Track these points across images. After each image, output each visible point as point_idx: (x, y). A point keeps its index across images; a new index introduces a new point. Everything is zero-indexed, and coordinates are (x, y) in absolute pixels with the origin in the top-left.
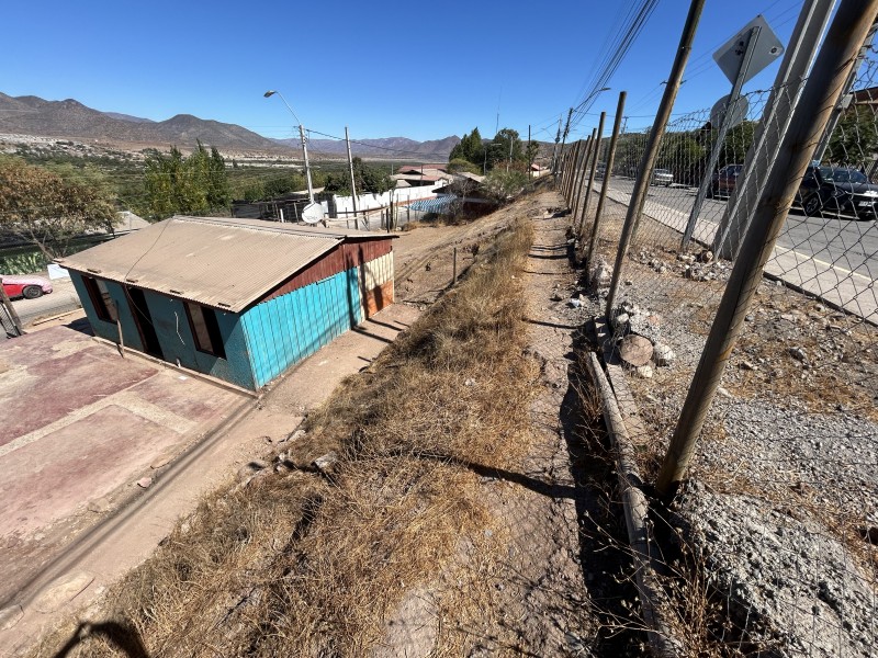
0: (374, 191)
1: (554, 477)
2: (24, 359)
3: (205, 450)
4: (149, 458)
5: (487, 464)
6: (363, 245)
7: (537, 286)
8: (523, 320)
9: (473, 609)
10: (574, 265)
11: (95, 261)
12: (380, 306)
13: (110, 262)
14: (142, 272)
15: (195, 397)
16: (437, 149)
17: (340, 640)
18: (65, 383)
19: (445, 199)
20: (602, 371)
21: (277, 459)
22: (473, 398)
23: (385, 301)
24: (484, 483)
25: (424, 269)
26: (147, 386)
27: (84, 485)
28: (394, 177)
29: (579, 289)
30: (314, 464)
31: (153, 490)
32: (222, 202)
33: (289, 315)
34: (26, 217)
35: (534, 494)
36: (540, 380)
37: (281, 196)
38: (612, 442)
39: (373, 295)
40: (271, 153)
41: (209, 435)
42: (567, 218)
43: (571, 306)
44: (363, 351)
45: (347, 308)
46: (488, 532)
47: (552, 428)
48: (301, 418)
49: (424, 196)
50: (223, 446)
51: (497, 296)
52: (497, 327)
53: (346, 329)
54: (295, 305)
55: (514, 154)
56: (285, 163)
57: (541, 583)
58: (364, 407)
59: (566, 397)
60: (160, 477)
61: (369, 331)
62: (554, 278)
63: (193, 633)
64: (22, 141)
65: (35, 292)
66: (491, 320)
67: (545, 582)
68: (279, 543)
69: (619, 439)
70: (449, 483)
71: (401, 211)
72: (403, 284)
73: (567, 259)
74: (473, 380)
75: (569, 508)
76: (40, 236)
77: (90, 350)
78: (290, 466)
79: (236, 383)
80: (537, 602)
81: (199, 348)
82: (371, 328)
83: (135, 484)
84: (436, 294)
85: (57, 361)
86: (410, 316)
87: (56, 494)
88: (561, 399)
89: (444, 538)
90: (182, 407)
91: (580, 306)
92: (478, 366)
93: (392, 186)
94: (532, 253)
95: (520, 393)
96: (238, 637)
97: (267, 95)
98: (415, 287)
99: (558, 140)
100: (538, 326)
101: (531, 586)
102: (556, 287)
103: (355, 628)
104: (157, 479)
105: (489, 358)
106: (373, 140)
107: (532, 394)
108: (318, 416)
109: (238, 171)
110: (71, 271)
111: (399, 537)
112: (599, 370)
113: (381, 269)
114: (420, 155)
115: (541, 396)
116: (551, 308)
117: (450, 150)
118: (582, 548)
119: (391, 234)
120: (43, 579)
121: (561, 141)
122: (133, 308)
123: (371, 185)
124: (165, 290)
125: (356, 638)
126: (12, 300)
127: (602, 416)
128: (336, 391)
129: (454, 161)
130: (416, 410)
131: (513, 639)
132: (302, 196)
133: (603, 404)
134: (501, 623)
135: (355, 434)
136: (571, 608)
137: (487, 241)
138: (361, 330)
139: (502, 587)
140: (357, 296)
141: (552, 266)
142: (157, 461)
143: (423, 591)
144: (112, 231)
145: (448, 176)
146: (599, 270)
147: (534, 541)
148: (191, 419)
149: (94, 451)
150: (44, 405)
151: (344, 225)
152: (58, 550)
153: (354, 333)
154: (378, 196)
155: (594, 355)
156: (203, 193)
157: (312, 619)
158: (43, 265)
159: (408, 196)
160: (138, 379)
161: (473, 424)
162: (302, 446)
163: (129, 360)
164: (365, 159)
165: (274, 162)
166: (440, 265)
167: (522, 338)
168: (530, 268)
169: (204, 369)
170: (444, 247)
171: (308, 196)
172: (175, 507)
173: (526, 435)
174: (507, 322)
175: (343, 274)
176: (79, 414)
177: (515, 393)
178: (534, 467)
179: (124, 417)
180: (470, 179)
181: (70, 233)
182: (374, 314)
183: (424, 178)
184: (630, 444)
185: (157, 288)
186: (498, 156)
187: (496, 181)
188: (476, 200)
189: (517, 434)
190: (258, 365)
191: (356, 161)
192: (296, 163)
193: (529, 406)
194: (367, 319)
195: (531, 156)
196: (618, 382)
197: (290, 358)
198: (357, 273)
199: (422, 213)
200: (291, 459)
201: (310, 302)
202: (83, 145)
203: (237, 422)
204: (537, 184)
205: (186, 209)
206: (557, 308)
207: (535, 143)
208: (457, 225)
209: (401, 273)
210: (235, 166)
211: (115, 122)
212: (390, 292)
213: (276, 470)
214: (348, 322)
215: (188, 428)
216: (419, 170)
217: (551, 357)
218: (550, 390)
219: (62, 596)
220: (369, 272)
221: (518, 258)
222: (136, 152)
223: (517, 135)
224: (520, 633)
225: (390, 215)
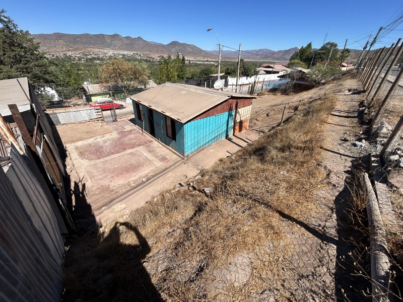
0: (247, 76)
1: (325, 231)
2: (116, 130)
3: (164, 174)
4: (146, 172)
5: (286, 213)
6: (238, 100)
7: (333, 131)
8: (321, 148)
9: (269, 273)
10: (362, 122)
11: (140, 97)
12: (240, 130)
13: (144, 99)
14: (153, 103)
15: (163, 153)
16: (284, 55)
17: (209, 259)
18: (126, 139)
19: (284, 81)
20: (370, 184)
21: (190, 184)
22: (284, 180)
23: (243, 128)
24: (283, 221)
25: (265, 115)
26: (149, 146)
27: (127, 175)
28: (258, 69)
29: (362, 136)
30: (203, 190)
31: (146, 183)
32: (182, 78)
33: (202, 127)
34: (122, 80)
35: (311, 235)
36: (325, 181)
37: (206, 76)
38: (370, 224)
39: (238, 124)
40: (204, 57)
41: (166, 169)
42: (362, 95)
43: (355, 145)
44: (229, 149)
45: (225, 129)
46: (282, 243)
47: (329, 207)
48: (199, 171)
49: (272, 79)
50: (170, 174)
51: (306, 133)
52: (304, 149)
53: (224, 138)
54: (205, 123)
55: (332, 57)
56: (209, 61)
57: (308, 277)
58: (228, 173)
59: (341, 193)
60: (149, 180)
61: (233, 141)
62: (346, 128)
63: (157, 235)
64: (124, 53)
65: (121, 107)
66: (300, 145)
67: (311, 278)
68: (188, 216)
69: (376, 224)
70: (265, 215)
71: (259, 86)
72: (253, 121)
73: (357, 119)
74: (285, 172)
75: (333, 250)
76: (125, 87)
77: (134, 130)
78: (194, 188)
79: (177, 152)
80: (304, 285)
81: (167, 136)
82: (235, 139)
83: (141, 180)
84: (269, 128)
85: (125, 132)
86: (254, 137)
87: (120, 176)
88: (337, 194)
89: (259, 238)
90: (158, 157)
91: (361, 146)
92: (289, 166)
93: (256, 73)
94: (333, 113)
95: (311, 184)
96: (171, 243)
97: (209, 30)
98: (259, 124)
99: (365, 48)
100: (330, 153)
101: (302, 277)
102: (346, 133)
103: (216, 257)
104: (148, 180)
105: (296, 164)
106: (251, 51)
107: (319, 186)
108: (207, 172)
109: (191, 65)
110: (133, 100)
111: (239, 230)
112: (369, 183)
113: (244, 113)
114: (274, 58)
115: (324, 189)
116: (340, 144)
117: (291, 55)
118: (337, 271)
119: (251, 96)
120: (114, 202)
121: (368, 49)
122: (149, 116)
123: (246, 73)
124: (160, 111)
125: (216, 261)
126: (116, 109)
127: (365, 209)
128: (216, 163)
129: (292, 61)
130: (253, 179)
131: (288, 295)
132: (214, 77)
133: (368, 202)
134: (283, 285)
135: (222, 182)
136: (324, 296)
137: (304, 104)
138: (230, 140)
139: (286, 270)
140: (231, 124)
141: (346, 122)
142: (148, 174)
143: (246, 256)
144: (145, 87)
145: (288, 69)
146: (381, 128)
147: (307, 257)
148: (161, 161)
149: (131, 165)
150: (120, 146)
151: (231, 91)
152: (119, 194)
153: (227, 140)
154: (249, 78)
155: (366, 175)
156: (176, 74)
157: (199, 247)
158: (125, 98)
159: (263, 79)
160: (146, 143)
161: (282, 193)
162: (200, 182)
163: (145, 136)
164: (245, 60)
165: (205, 61)
166: (275, 114)
167: (318, 157)
168: (330, 121)
169: (167, 144)
170: (278, 105)
171: (217, 76)
172: (152, 191)
173: (311, 206)
174: (310, 148)
175: (227, 113)
176: (129, 151)
177: (309, 184)
178: (313, 222)
179: (141, 155)
180: (301, 71)
181: (134, 87)
182: (237, 133)
183: (274, 70)
184: (384, 228)
185: (157, 110)
186: (321, 58)
187: (317, 72)
188: (302, 83)
189: (306, 204)
190: (187, 146)
191: (242, 60)
192: (214, 62)
193: (315, 192)
194: (234, 135)
195: (343, 58)
196: (382, 193)
197: (199, 146)
198: (233, 113)
199: (270, 88)
200: (195, 186)
201: (211, 123)
202: (141, 54)
203: (176, 167)
204: (344, 74)
205: (169, 79)
206: (344, 145)
207: (348, 51)
208: (288, 95)
209: (253, 116)
210: (190, 63)
211: (151, 45)
212: (246, 124)
213: (189, 188)
214: (225, 135)
215: (159, 164)
216: (272, 66)
217: (335, 170)
218: (331, 187)
219: (119, 209)
220: (238, 113)
221: (323, 115)
222: (156, 57)
223: (336, 45)
224: (292, 294)
225: (253, 87)
